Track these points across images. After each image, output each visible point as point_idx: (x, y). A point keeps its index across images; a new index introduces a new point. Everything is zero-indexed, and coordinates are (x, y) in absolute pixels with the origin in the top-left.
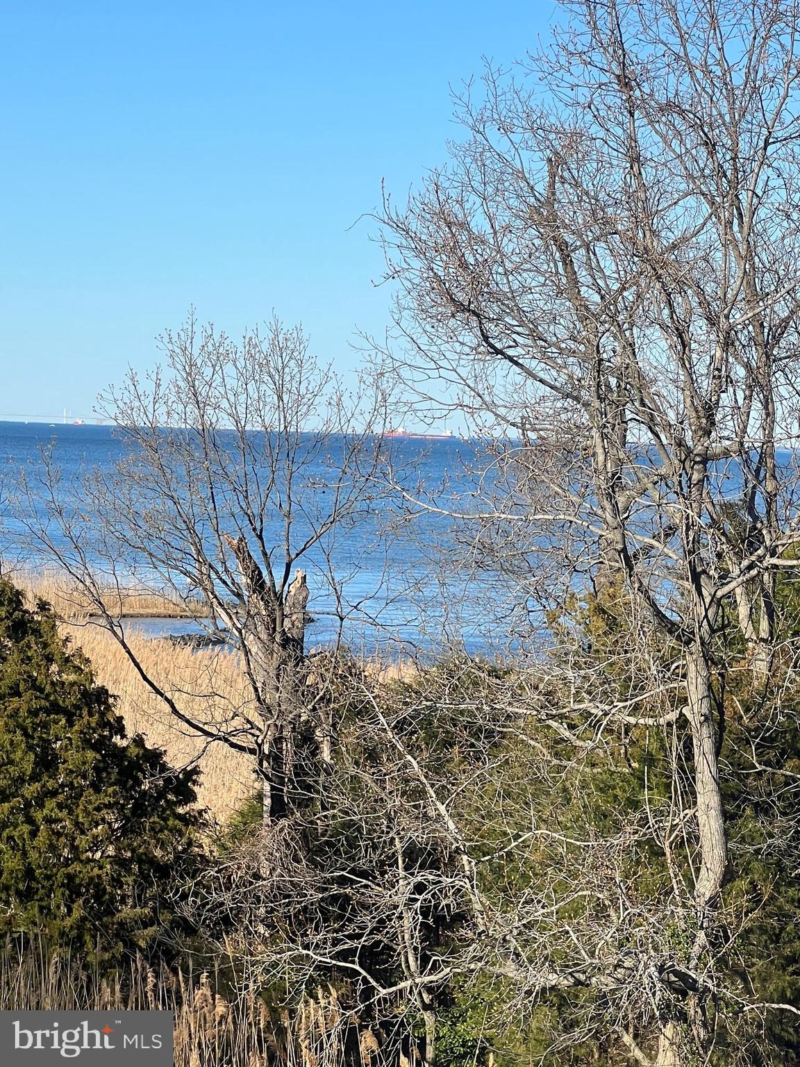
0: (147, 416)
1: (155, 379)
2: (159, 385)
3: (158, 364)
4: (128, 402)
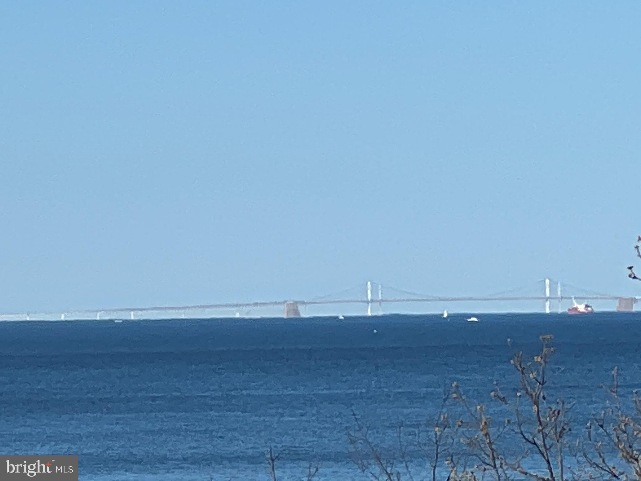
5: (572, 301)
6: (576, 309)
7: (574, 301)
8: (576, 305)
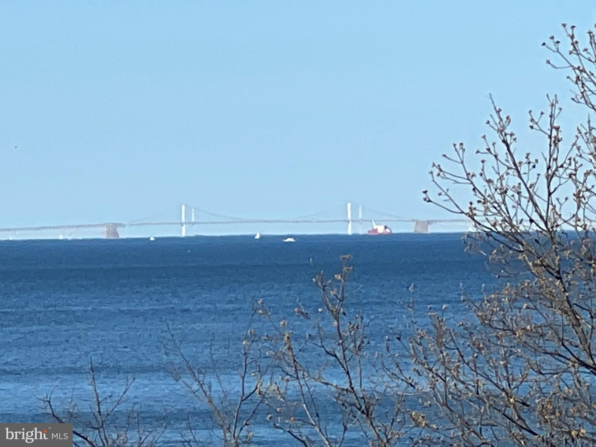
0: (535, 205)
1: (546, 128)
2: (557, 140)
3: (552, 98)
4: (495, 178)
5: (372, 224)
6: (376, 230)
7: (374, 223)
8: (375, 227)
